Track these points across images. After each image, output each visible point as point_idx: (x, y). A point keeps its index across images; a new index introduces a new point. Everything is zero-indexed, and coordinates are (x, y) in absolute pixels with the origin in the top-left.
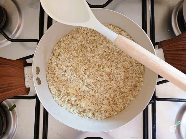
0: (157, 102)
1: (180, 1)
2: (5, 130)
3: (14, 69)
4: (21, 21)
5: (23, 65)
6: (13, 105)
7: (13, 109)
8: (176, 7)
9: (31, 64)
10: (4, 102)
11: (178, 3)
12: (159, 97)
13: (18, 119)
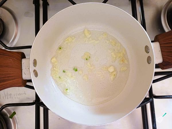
0: (155, 100)
1: (168, 1)
3: (11, 60)
4: (18, 30)
5: (21, 57)
6: (13, 112)
7: (13, 117)
8: (164, 7)
10: (4, 110)
11: (166, 4)
12: (156, 95)
13: (18, 126)
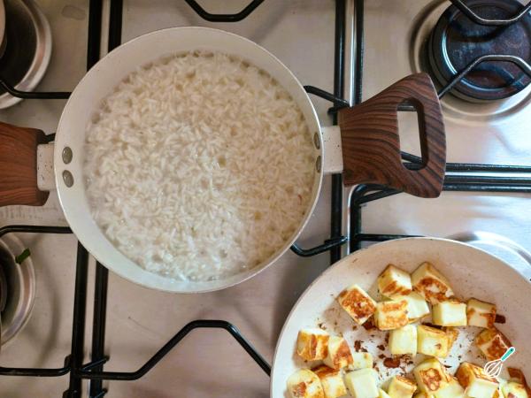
2: (6, 308)
3: (13, 145)
5: (35, 139)
9: (52, 137)
